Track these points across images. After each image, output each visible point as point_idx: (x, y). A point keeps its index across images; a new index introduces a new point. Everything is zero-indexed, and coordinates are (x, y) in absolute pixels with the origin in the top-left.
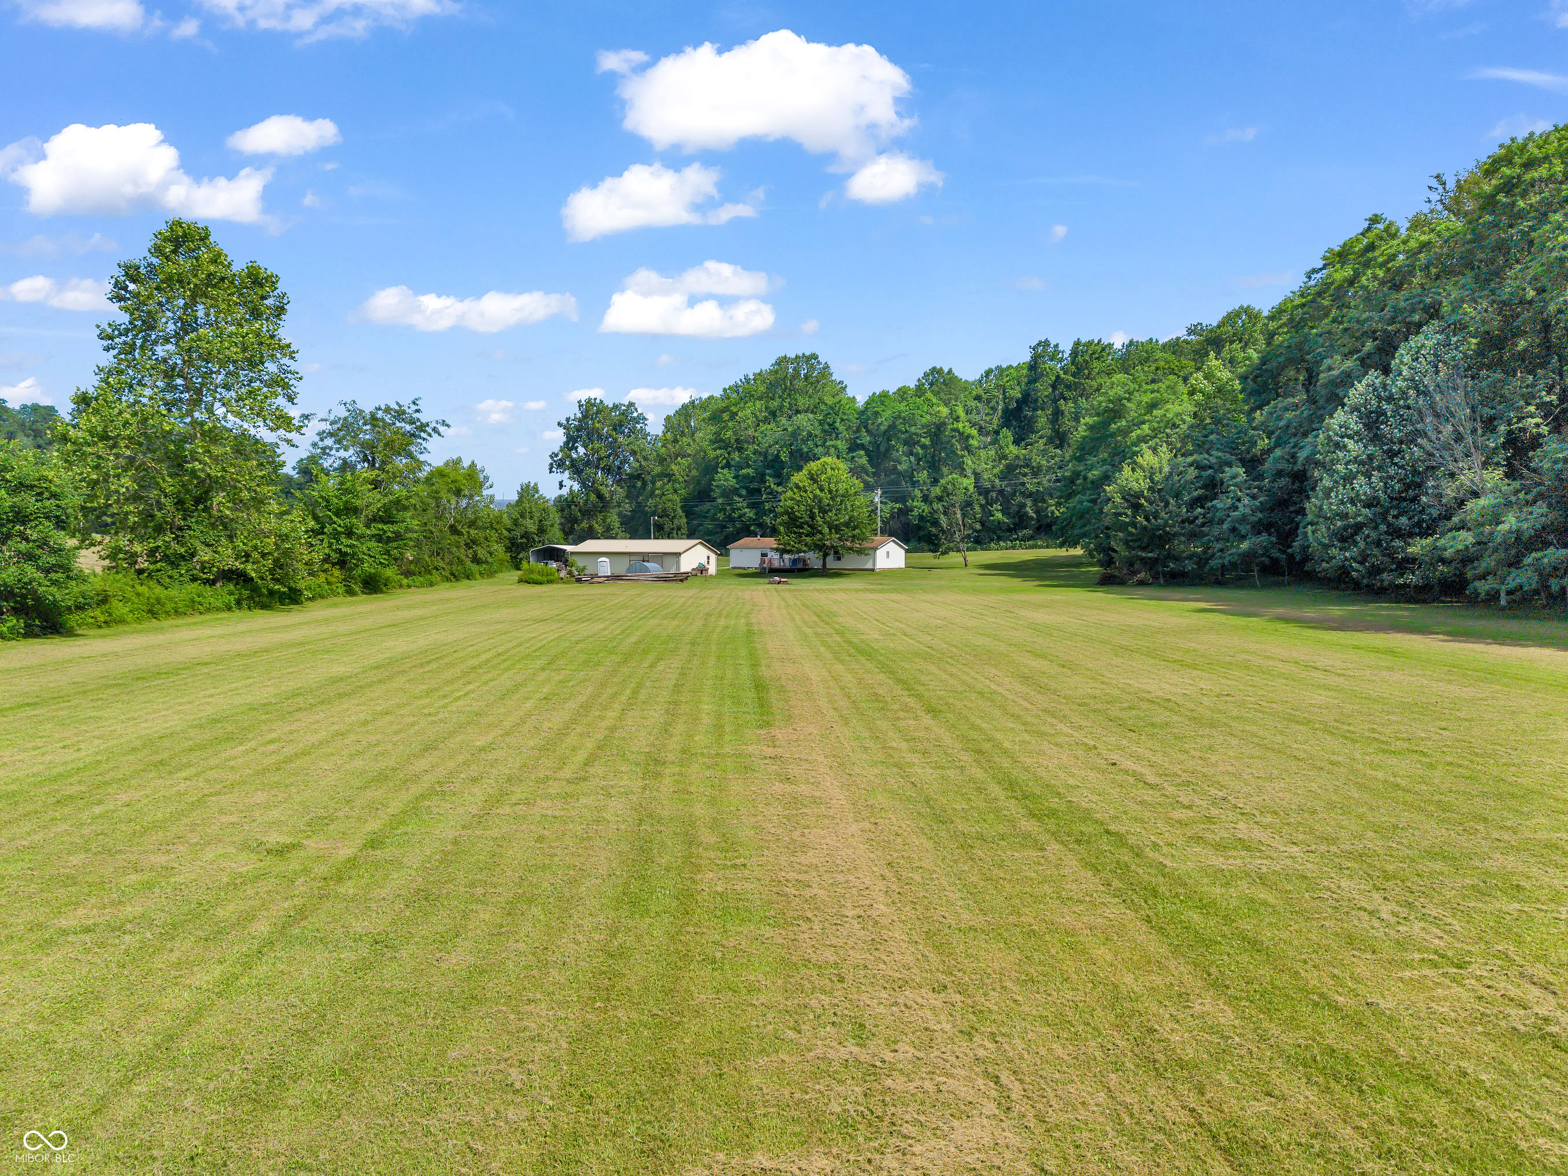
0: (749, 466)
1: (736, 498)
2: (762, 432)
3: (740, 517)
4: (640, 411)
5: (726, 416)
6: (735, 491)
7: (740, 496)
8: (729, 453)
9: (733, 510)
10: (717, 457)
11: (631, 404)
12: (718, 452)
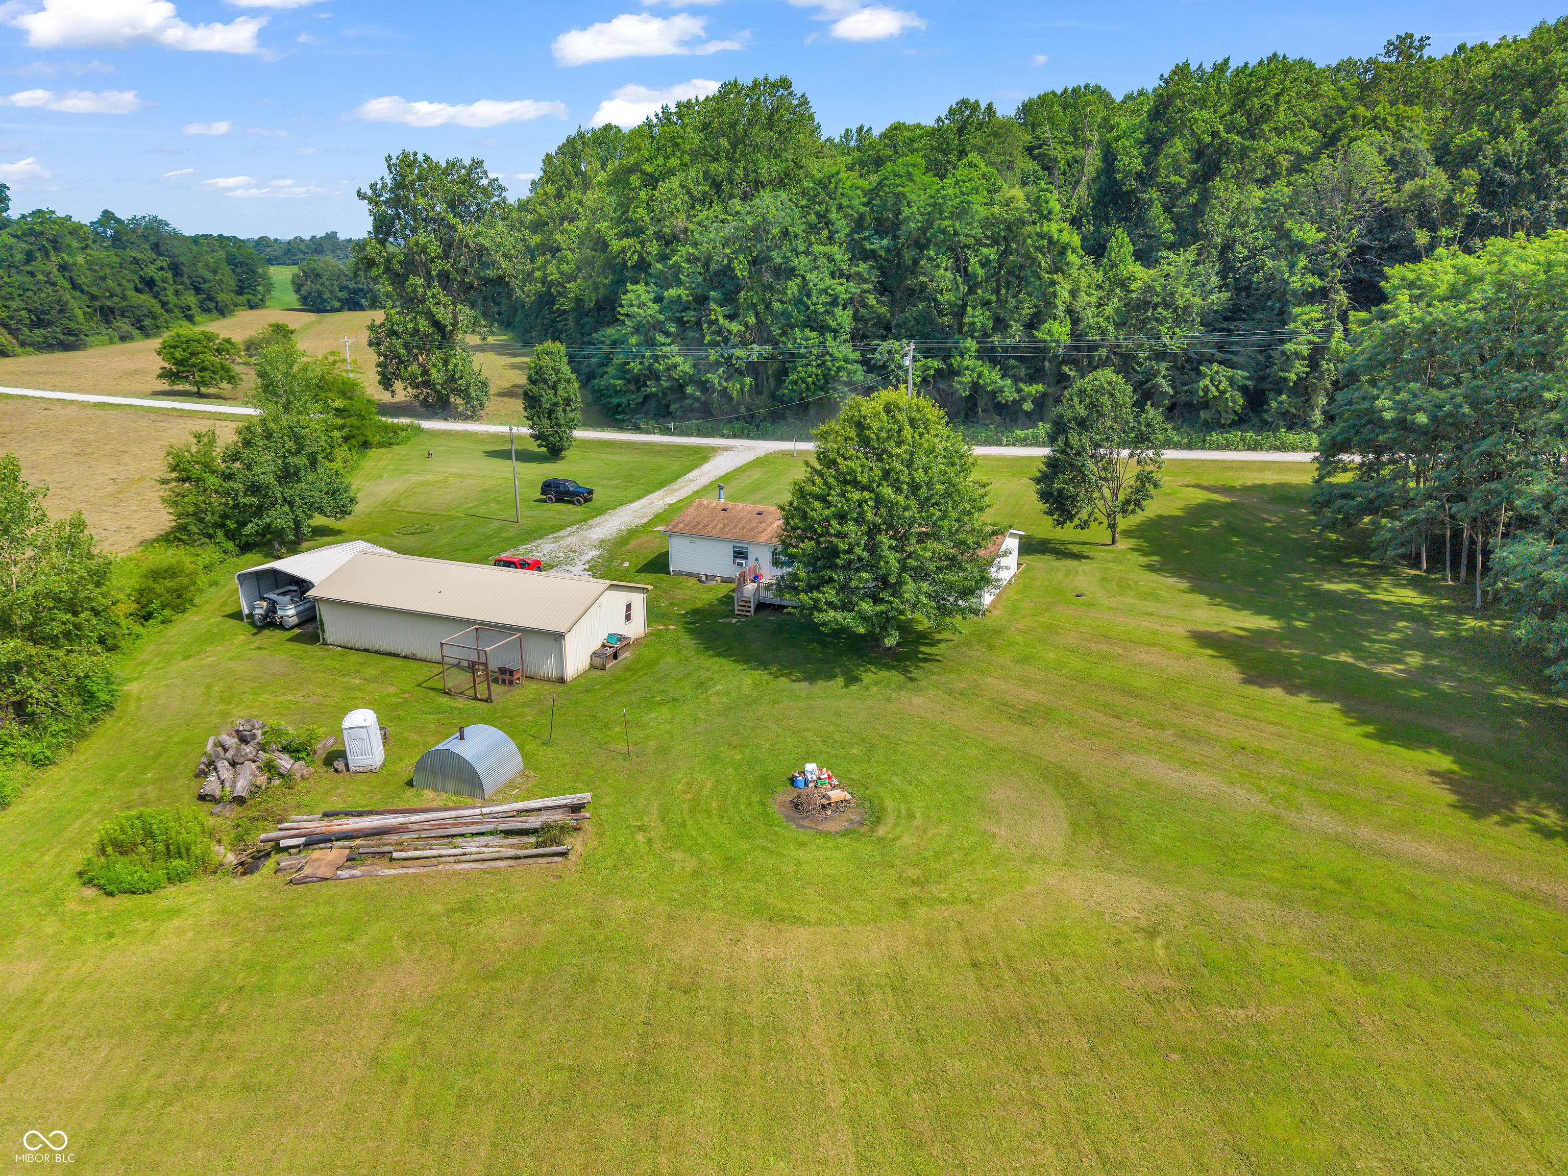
0: (679, 283)
1: (661, 338)
2: (700, 224)
3: (668, 369)
4: (492, 176)
5: (635, 180)
6: (659, 326)
7: (667, 334)
8: (642, 243)
9: (656, 358)
10: (623, 251)
11: (477, 164)
12: (625, 242)
